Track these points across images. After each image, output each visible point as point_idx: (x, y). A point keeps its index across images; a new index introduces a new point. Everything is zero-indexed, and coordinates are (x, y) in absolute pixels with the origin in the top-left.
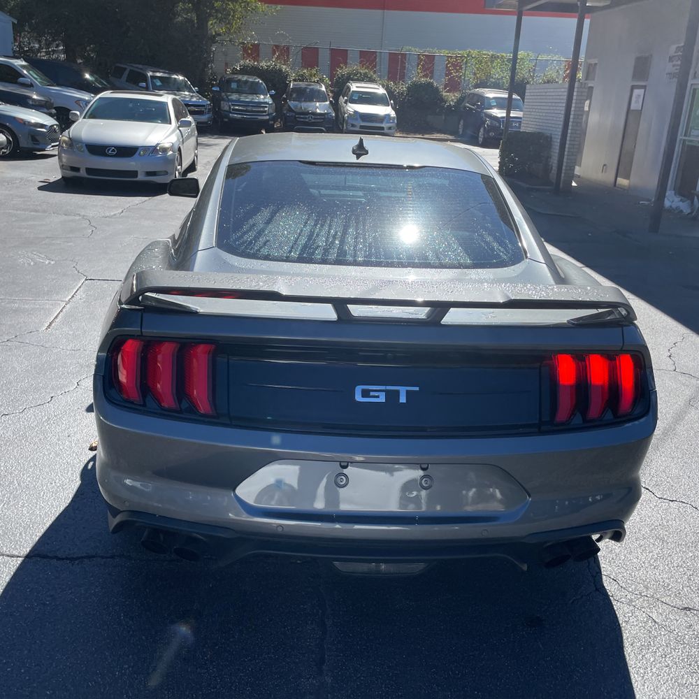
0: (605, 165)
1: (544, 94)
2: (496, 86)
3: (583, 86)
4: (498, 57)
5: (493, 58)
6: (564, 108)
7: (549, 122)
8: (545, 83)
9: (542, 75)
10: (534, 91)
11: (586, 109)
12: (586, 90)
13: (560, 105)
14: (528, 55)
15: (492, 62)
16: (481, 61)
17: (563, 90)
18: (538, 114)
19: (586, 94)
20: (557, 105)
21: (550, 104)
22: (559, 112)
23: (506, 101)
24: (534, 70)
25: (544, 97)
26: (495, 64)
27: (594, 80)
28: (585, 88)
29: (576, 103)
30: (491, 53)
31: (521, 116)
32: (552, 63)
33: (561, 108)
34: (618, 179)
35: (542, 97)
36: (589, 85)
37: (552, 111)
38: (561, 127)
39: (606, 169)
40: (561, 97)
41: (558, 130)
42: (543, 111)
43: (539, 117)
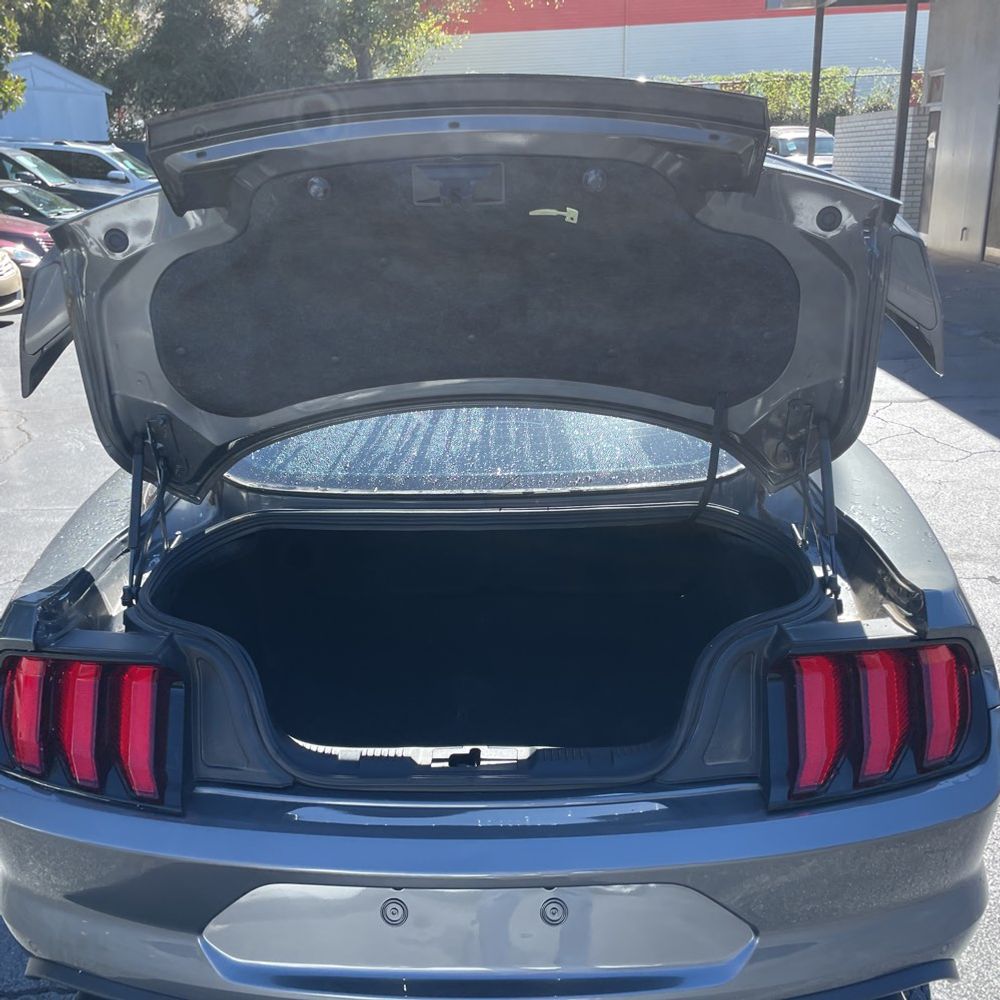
0: (965, 229)
1: (862, 128)
2: (796, 121)
3: (921, 112)
4: (796, 78)
5: (790, 79)
6: (893, 149)
7: (873, 170)
8: (870, 110)
9: (866, 98)
10: (848, 125)
11: (932, 145)
12: (927, 118)
13: (887, 143)
14: (842, 71)
15: (788, 86)
16: (771, 86)
17: (890, 121)
18: (855, 159)
19: (926, 124)
20: (883, 143)
21: (872, 144)
22: (887, 154)
23: (807, 143)
24: (854, 93)
25: (864, 134)
26: (793, 89)
27: (940, 100)
28: (924, 115)
29: (912, 139)
30: (785, 73)
31: (831, 162)
32: (880, 80)
33: (890, 148)
34: (988, 249)
35: (859, 134)
36: (932, 110)
37: (877, 154)
38: (890, 176)
39: (967, 235)
40: (889, 132)
41: (887, 181)
42: (863, 154)
43: (857, 164)
